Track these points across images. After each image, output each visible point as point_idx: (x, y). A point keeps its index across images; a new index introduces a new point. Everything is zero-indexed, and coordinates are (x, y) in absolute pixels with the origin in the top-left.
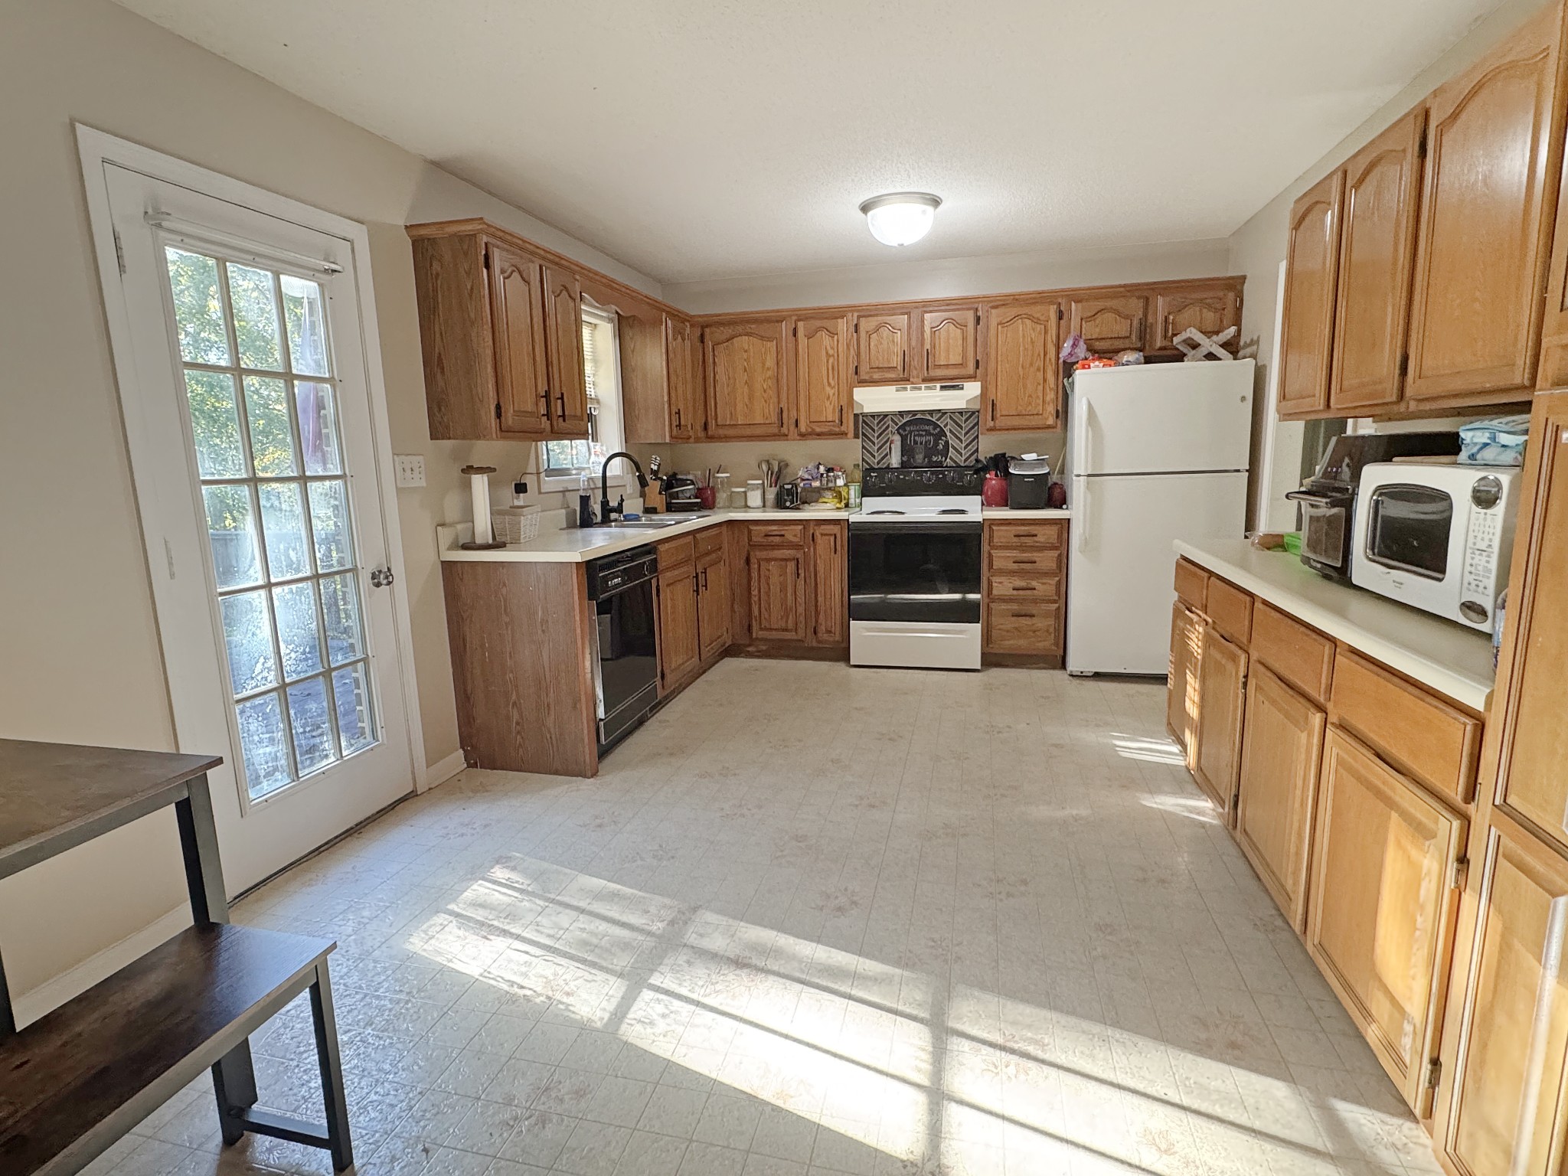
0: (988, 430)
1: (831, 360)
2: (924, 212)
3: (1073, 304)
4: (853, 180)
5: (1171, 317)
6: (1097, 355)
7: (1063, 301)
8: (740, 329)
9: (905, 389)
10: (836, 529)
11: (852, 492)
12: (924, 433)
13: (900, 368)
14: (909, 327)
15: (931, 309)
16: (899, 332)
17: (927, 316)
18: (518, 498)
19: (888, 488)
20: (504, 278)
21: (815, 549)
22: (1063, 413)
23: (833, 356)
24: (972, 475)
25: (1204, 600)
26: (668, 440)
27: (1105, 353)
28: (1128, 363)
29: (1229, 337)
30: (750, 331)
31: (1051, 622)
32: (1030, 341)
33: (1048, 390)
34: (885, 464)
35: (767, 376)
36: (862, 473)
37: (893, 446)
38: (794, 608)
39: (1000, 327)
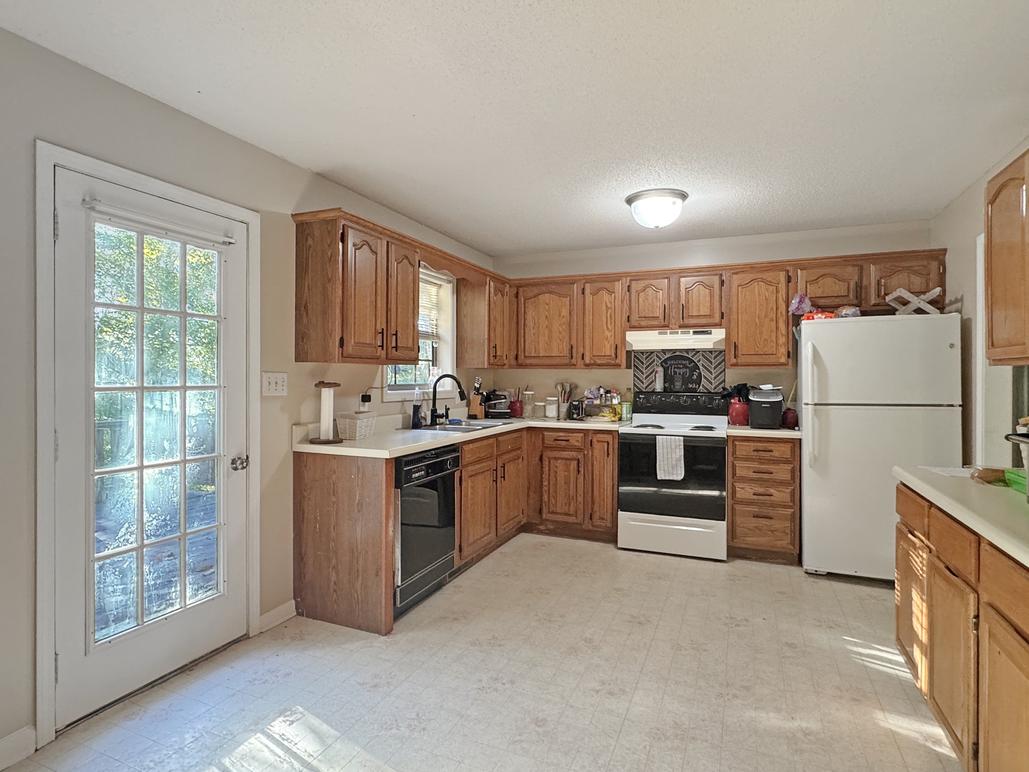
0: (732, 365)
1: (609, 311)
2: (674, 203)
3: (799, 270)
4: (616, 180)
5: (883, 281)
6: (820, 309)
7: (790, 269)
8: (544, 288)
9: (666, 333)
10: (609, 438)
11: (624, 409)
12: (682, 366)
13: (662, 317)
14: (669, 288)
15: (686, 275)
16: (661, 291)
17: (683, 280)
18: (364, 406)
19: (651, 407)
20: (355, 249)
21: (592, 452)
22: (794, 353)
23: (611, 308)
24: (719, 400)
25: (926, 527)
26: (486, 367)
27: (827, 307)
28: (846, 316)
29: (935, 296)
30: (551, 290)
31: (789, 524)
32: (764, 298)
33: (780, 335)
34: (651, 388)
35: (562, 322)
36: (633, 395)
37: (657, 375)
38: (575, 498)
39: (739, 288)
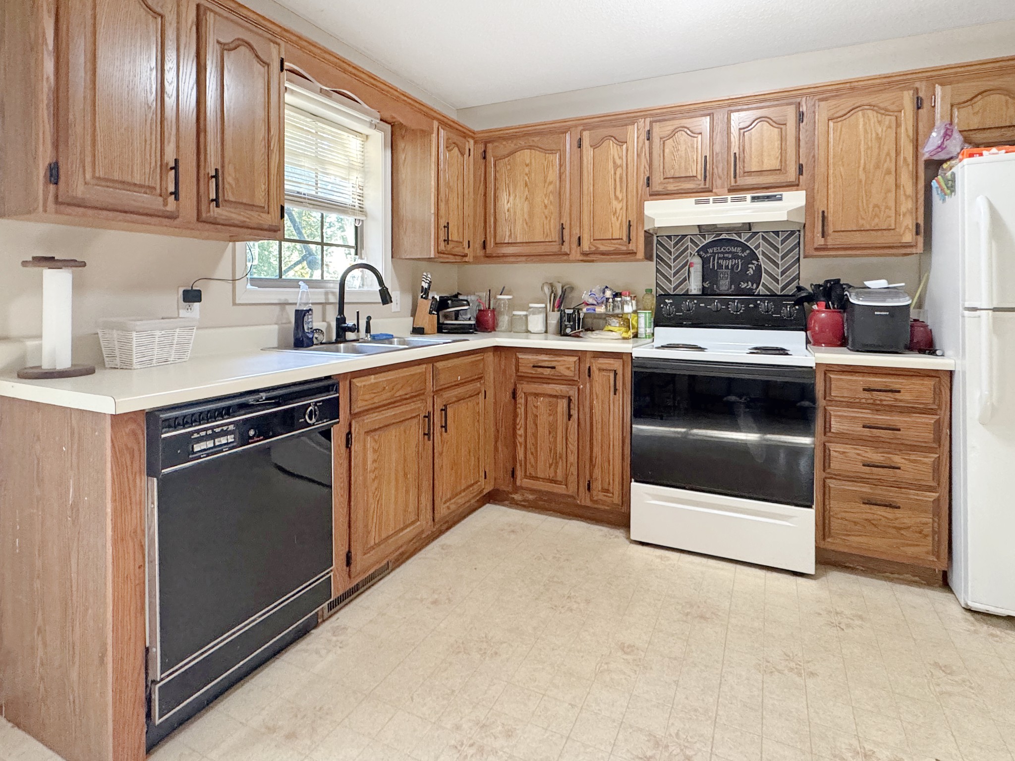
0: (814, 251)
1: (619, 171)
3: (937, 86)
7: (922, 87)
8: (523, 142)
9: (707, 202)
10: (617, 364)
11: (642, 321)
12: (730, 256)
13: (700, 177)
14: (712, 130)
15: (739, 108)
16: (699, 136)
17: (735, 116)
19: (685, 317)
21: (591, 386)
22: (926, 228)
23: (621, 166)
24: (793, 306)
26: (432, 256)
30: (532, 144)
31: (927, 518)
32: (874, 135)
33: (903, 198)
34: (682, 289)
35: (549, 191)
36: (655, 299)
37: (692, 269)
38: (564, 456)
39: (831, 124)
